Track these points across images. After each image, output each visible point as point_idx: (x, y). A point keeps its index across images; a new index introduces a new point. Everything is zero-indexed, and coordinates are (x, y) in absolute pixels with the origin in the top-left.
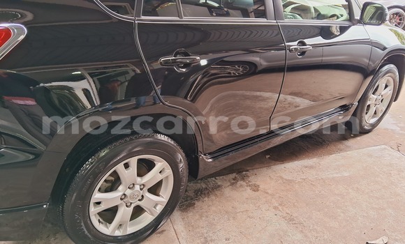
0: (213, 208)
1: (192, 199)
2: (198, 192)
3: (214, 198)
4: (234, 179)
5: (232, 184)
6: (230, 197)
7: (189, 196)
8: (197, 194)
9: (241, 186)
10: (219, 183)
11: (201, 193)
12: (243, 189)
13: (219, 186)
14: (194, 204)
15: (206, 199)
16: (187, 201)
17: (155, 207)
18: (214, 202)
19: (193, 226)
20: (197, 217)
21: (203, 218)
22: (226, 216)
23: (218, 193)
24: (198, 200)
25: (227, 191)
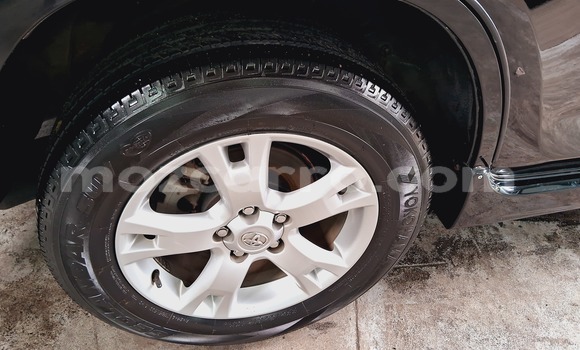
0: (474, 305)
1: (425, 260)
2: (444, 248)
3: (482, 274)
4: (549, 239)
5: (541, 251)
6: (527, 284)
7: (421, 251)
8: (440, 252)
9: (566, 262)
10: (507, 239)
11: (453, 252)
12: (570, 274)
13: (505, 247)
14: (427, 276)
15: (462, 271)
16: (411, 261)
17: (314, 273)
18: (482, 287)
19: (406, 337)
20: (426, 315)
21: (441, 324)
22: (504, 340)
23: (497, 264)
24: (441, 268)
25: (524, 267)
